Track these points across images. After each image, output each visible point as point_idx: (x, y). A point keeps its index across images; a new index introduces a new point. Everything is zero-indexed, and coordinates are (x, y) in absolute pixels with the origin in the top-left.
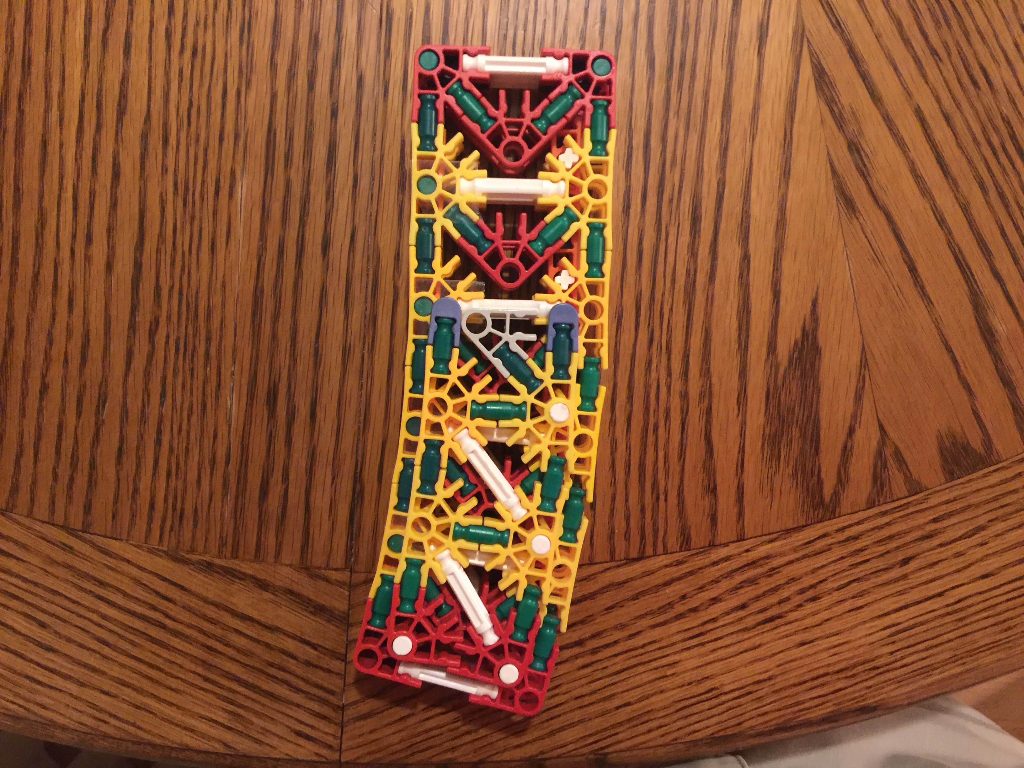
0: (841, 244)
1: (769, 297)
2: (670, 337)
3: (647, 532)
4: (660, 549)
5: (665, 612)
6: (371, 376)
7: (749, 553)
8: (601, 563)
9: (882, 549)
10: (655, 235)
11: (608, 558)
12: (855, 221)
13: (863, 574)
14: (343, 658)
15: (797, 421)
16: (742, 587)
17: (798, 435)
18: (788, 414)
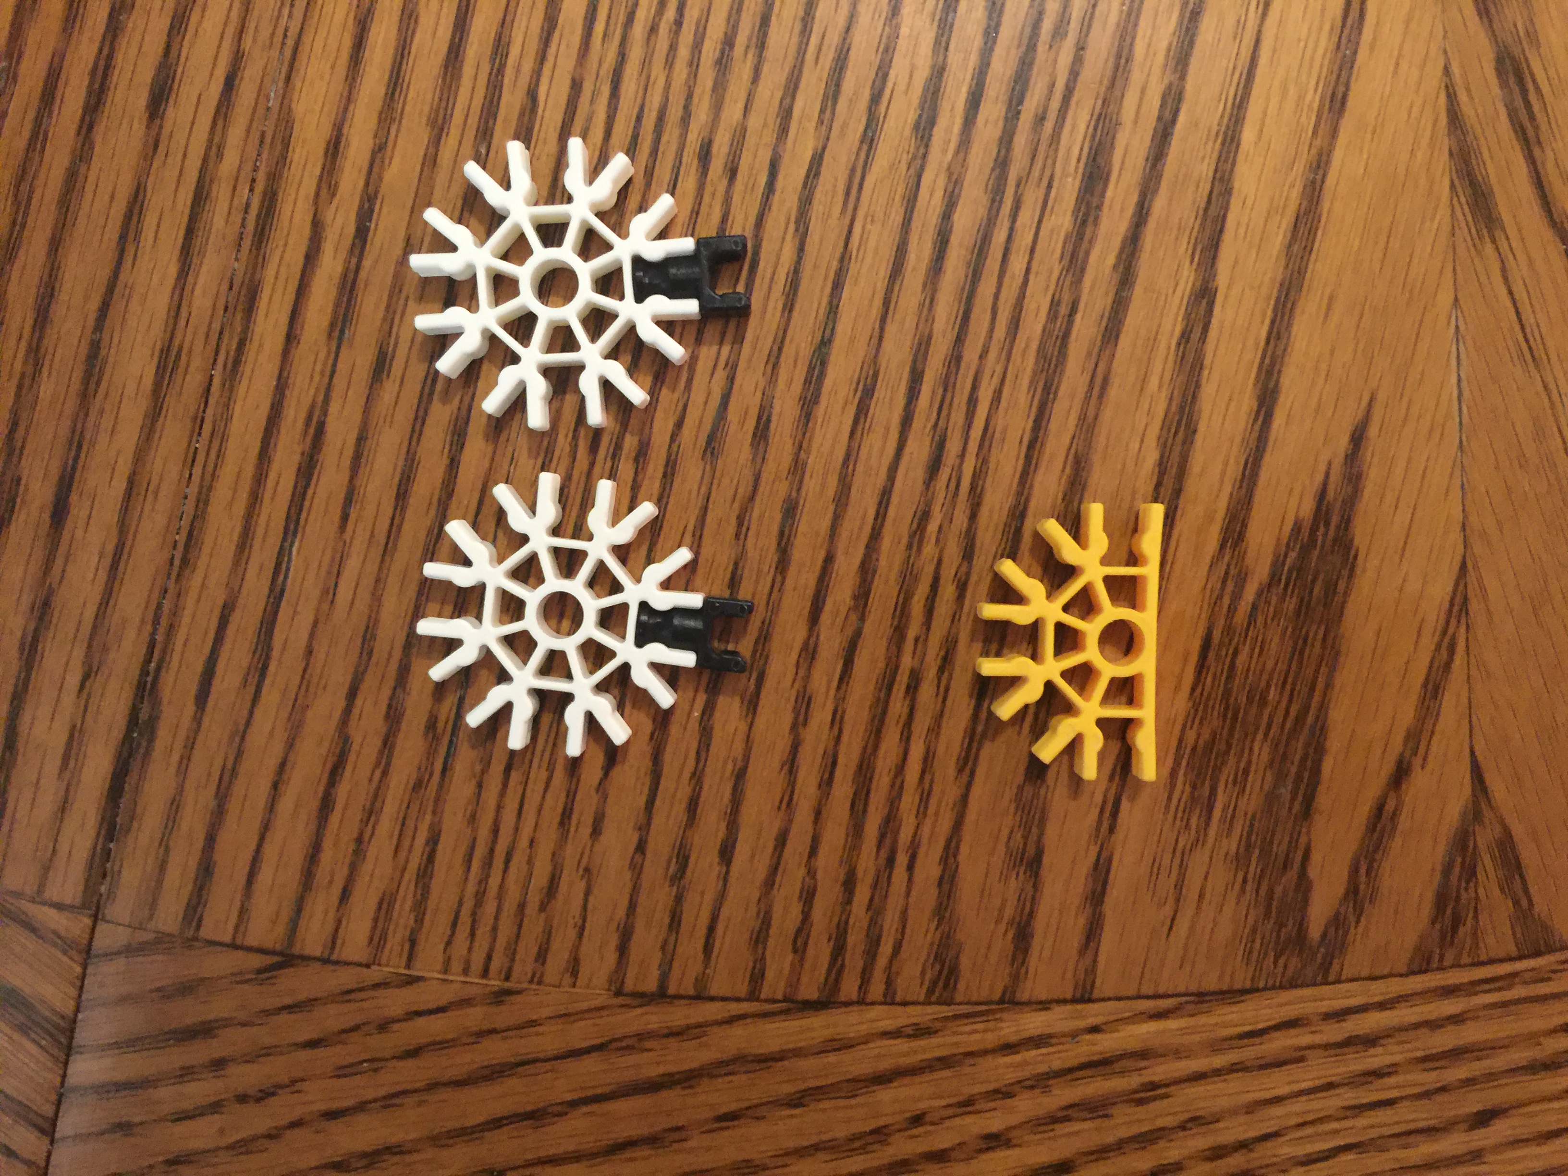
0: (1445, 299)
1: (1247, 402)
2: (985, 461)
3: (851, 940)
4: (877, 989)
5: (864, 1149)
6: (220, 435)
7: (1098, 1036)
8: (724, 999)
9: (1430, 1079)
10: (985, 200)
11: (742, 989)
12: (1489, 249)
13: (1374, 1133)
14: (46, 1126)
15: (1269, 726)
16: (1067, 1119)
17: (1265, 757)
18: (1250, 700)
